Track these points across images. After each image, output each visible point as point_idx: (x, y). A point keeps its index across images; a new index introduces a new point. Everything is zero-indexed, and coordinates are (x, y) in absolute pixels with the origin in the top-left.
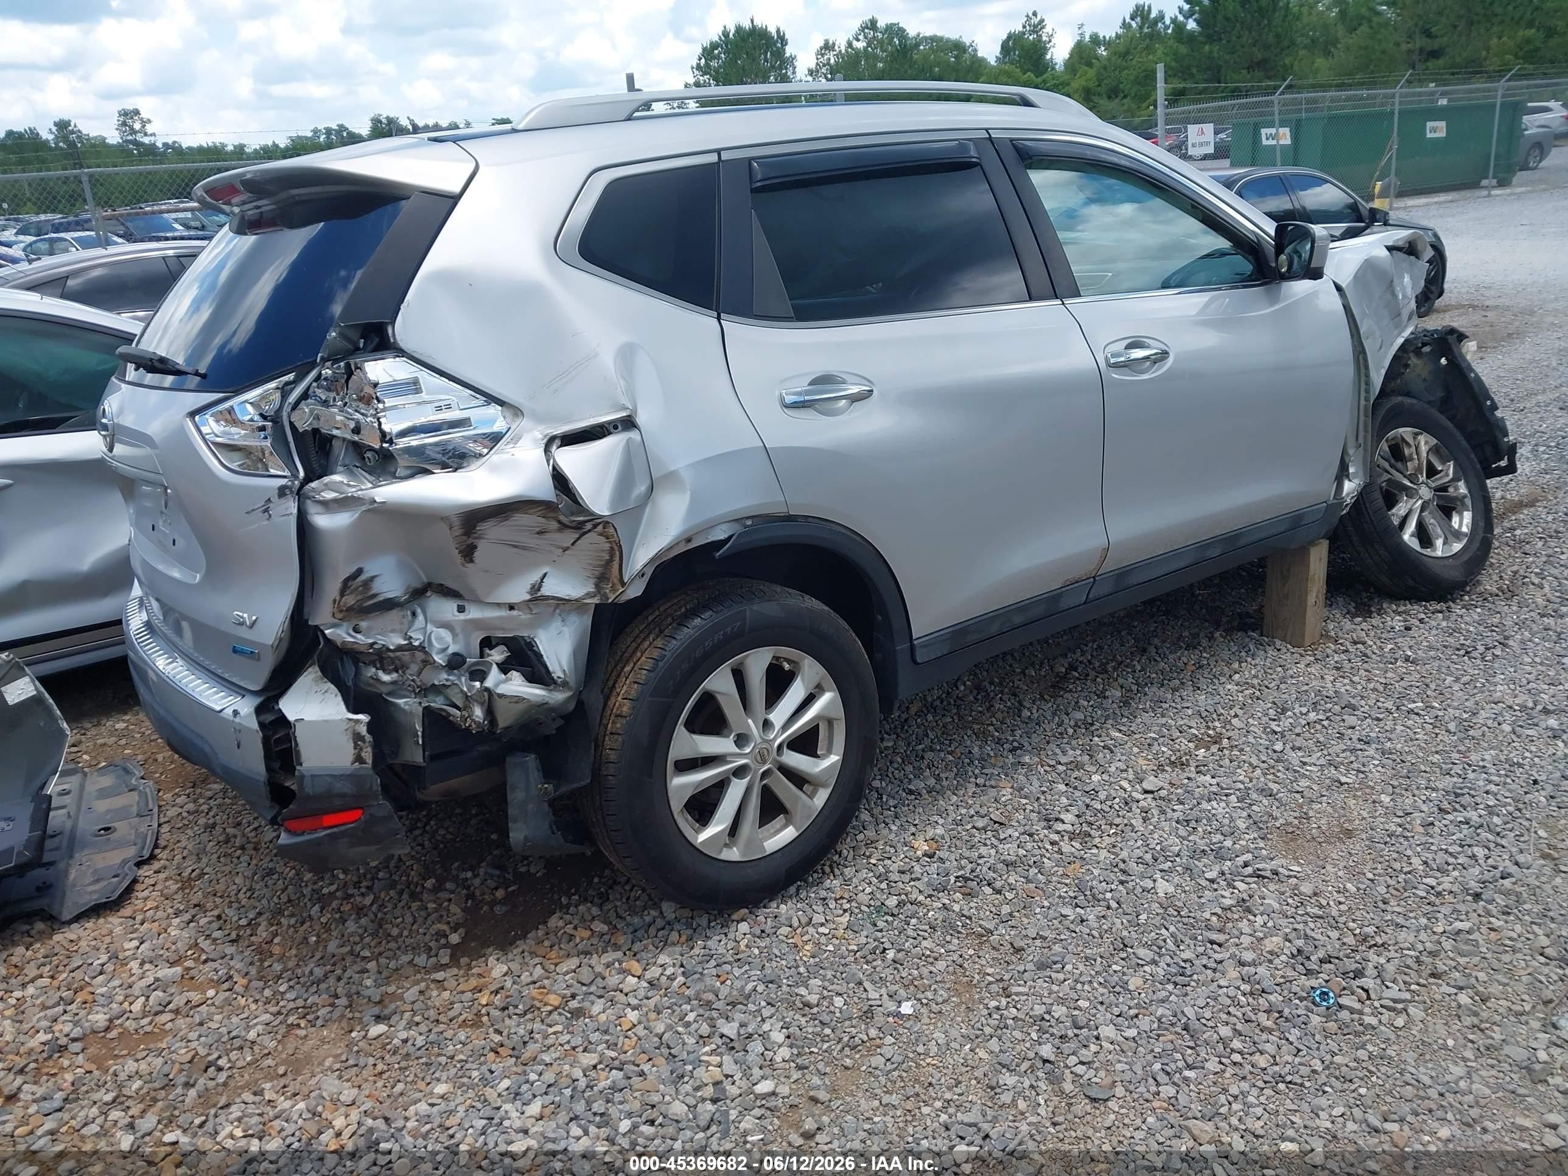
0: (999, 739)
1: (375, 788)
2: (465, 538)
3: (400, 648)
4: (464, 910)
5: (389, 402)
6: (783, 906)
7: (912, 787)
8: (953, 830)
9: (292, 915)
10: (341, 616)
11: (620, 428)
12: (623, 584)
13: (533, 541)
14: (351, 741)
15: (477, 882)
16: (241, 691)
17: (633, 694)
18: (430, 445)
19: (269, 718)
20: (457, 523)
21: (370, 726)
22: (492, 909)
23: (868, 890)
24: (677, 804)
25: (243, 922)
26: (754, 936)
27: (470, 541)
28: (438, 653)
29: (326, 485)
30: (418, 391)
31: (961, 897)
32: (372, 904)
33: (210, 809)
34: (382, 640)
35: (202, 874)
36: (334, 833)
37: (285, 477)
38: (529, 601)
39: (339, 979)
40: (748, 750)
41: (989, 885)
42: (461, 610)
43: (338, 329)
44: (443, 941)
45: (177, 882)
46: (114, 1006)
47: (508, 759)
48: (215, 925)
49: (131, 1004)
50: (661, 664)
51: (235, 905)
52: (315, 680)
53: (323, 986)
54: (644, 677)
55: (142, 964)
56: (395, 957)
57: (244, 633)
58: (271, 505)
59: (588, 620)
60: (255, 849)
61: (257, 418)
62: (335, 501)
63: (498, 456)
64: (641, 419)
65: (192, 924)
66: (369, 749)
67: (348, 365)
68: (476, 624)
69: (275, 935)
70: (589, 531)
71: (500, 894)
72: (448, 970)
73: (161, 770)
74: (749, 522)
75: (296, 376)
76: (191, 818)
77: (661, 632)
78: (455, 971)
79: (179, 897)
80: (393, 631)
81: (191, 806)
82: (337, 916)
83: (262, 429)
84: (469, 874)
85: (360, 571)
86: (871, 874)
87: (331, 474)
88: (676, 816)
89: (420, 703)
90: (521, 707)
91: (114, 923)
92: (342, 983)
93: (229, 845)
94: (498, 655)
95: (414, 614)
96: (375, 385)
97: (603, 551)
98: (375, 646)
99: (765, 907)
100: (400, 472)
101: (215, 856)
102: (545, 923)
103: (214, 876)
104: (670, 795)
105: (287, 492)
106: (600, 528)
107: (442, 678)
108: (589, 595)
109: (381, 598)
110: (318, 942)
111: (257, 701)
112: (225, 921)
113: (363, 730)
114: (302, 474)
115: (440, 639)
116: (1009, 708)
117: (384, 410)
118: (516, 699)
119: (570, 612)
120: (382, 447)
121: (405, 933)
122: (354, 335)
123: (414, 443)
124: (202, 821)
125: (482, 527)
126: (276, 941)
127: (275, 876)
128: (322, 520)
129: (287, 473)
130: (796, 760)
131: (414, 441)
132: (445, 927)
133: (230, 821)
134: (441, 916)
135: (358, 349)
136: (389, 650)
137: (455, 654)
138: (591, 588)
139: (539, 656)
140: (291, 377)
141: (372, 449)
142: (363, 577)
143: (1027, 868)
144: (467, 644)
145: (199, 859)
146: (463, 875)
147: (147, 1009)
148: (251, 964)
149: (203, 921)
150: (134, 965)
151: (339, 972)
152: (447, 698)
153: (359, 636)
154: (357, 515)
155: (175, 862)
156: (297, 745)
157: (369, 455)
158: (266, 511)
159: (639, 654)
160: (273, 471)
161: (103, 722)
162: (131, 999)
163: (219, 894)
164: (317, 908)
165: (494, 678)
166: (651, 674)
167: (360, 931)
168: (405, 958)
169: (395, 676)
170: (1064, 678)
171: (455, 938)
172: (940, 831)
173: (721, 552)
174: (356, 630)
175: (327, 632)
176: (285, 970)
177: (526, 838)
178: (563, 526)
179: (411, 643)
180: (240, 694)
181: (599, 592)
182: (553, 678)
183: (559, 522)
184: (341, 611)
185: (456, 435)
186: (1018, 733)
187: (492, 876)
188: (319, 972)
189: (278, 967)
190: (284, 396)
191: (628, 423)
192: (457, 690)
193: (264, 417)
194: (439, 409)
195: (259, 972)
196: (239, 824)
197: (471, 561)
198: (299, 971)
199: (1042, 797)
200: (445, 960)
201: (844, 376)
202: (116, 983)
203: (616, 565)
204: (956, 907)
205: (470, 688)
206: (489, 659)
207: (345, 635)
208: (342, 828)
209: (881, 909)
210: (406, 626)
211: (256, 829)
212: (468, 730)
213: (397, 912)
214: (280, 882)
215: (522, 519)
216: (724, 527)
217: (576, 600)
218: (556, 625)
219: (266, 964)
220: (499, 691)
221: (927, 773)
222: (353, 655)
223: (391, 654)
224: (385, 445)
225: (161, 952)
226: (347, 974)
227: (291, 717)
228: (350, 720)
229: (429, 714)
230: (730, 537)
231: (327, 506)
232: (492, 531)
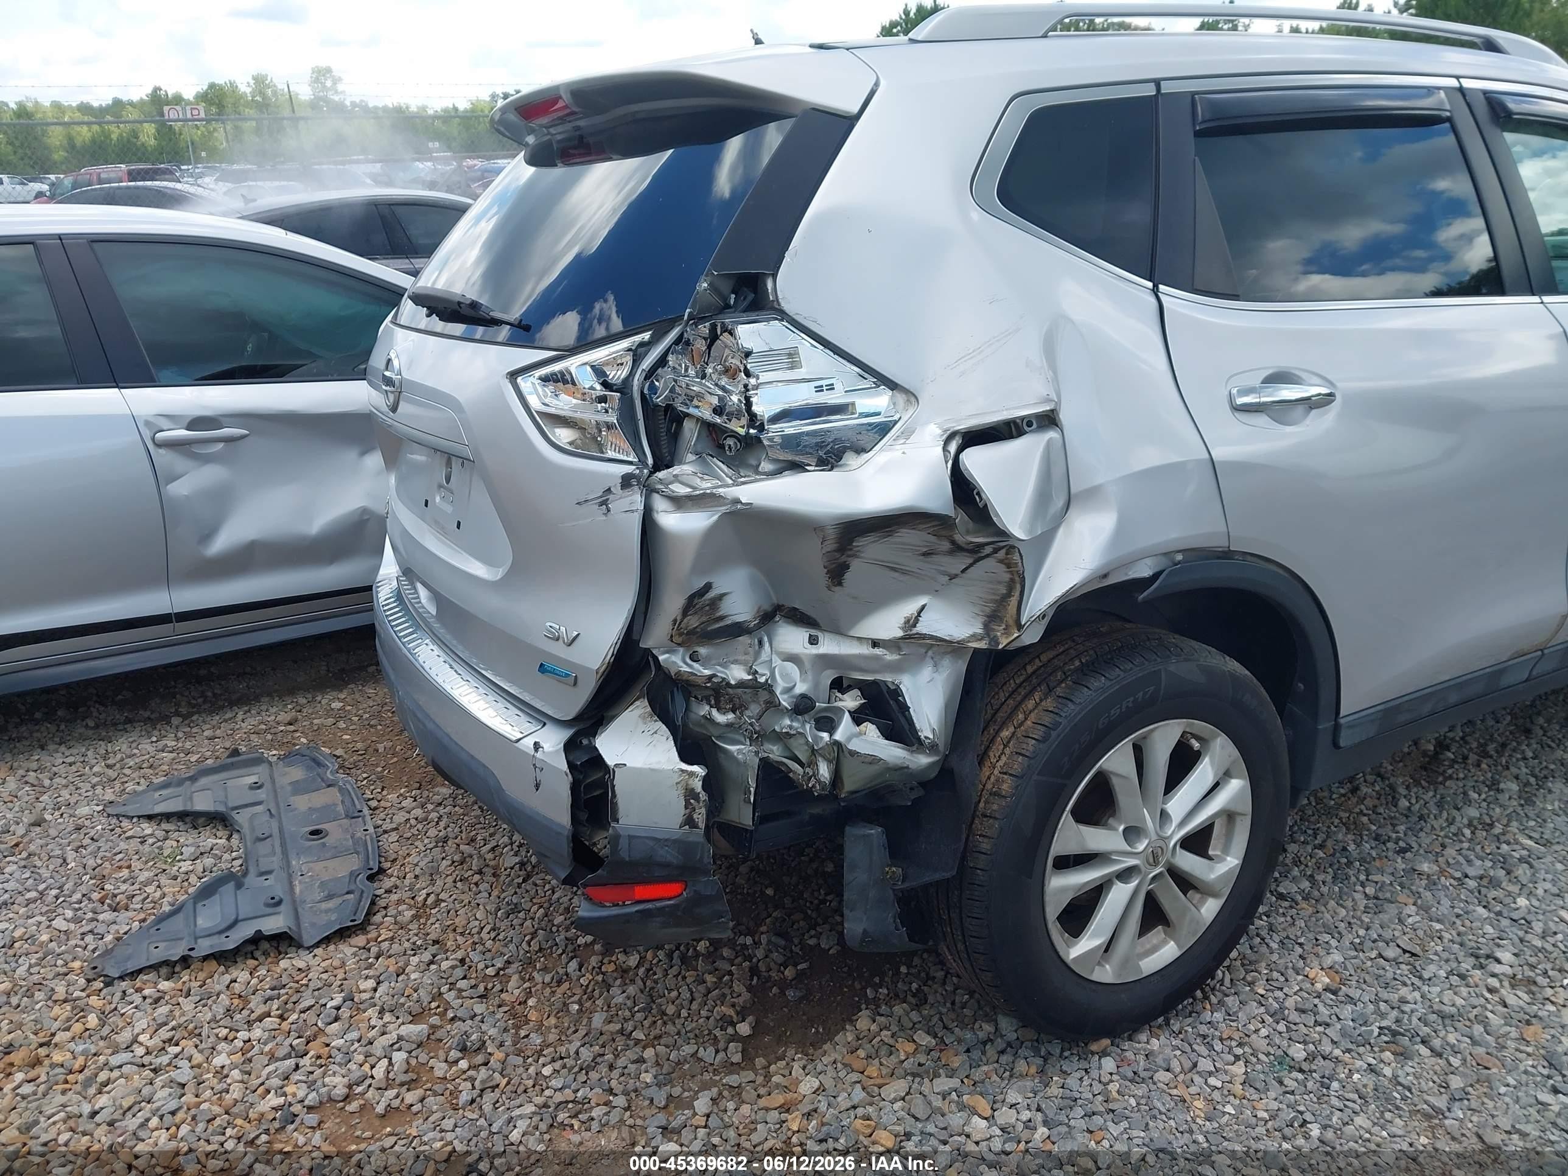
0: (1377, 835)
1: (706, 860)
2: (837, 555)
3: (741, 684)
4: (750, 988)
5: (764, 377)
6: (1154, 1041)
7: (1281, 890)
8: (1355, 958)
9: (545, 969)
10: (679, 640)
11: (1035, 426)
12: (1020, 627)
13: (914, 564)
14: (682, 799)
15: (760, 953)
16: (541, 718)
17: (1017, 768)
18: (808, 434)
19: (580, 759)
20: (831, 533)
21: (707, 782)
22: (782, 992)
23: (1264, 1032)
24: (1053, 911)
25: (490, 971)
26: (1124, 1078)
27: (843, 558)
28: (782, 693)
29: (676, 476)
30: (794, 365)
31: (1392, 1057)
32: (637, 967)
33: (440, 818)
34: (721, 673)
35: (438, 902)
36: (649, 910)
37: (631, 463)
38: (902, 638)
39: (611, 1067)
40: (1141, 847)
41: (1423, 1042)
42: (813, 641)
43: (709, 279)
44: (730, 1030)
45: (411, 907)
46: (352, 1066)
47: (848, 829)
48: (459, 972)
49: (372, 1067)
50: (1054, 734)
51: (479, 948)
52: (642, 717)
53: (594, 1075)
54: (1031, 748)
55: (382, 1012)
56: (675, 1046)
57: (559, 650)
58: (611, 497)
59: (962, 666)
60: (494, 875)
61: (598, 387)
62: (689, 497)
63: (882, 455)
64: (1064, 417)
65: (433, 967)
66: (703, 811)
67: (713, 328)
68: (826, 661)
69: (529, 994)
70: (987, 556)
71: (789, 973)
72: (743, 1073)
73: (383, 764)
74: (1179, 557)
75: (652, 336)
76: (420, 826)
77: (1050, 690)
78: (750, 1075)
79: (414, 926)
80: (735, 662)
81: (418, 812)
82: (600, 978)
83: (602, 399)
84: (749, 940)
85: (708, 587)
86: (1262, 1010)
87: (680, 463)
88: (1050, 925)
89: (757, 753)
90: (874, 769)
91: (346, 950)
92: (615, 1074)
93: (465, 866)
94: (851, 701)
95: (761, 643)
96: (748, 354)
97: (1000, 583)
98: (716, 680)
99: (1130, 1039)
100: (765, 466)
101: (450, 879)
102: (853, 1022)
103: (451, 906)
104: (1047, 898)
105: (634, 482)
106: (1001, 554)
107: (785, 723)
108: (974, 637)
109: (728, 622)
110: (580, 1011)
111: (564, 735)
112: (470, 967)
113: (698, 785)
114: (650, 461)
115: (785, 676)
116: (1377, 792)
117: (756, 387)
118: (869, 759)
119: (946, 653)
120: (748, 433)
121: (684, 1013)
122: (725, 287)
123: (790, 431)
124: (432, 832)
125: (859, 542)
126: (531, 1002)
127: (522, 915)
128: (669, 519)
129: (632, 458)
130: (1188, 862)
131: (790, 428)
132: (731, 1012)
133: (464, 835)
134: (724, 995)
135: (727, 306)
136: (728, 685)
137: (803, 696)
138: (978, 628)
139: (904, 708)
140: (646, 336)
141: (734, 435)
142: (711, 594)
143: (1468, 1023)
144: (816, 685)
145: (433, 882)
146: (741, 940)
147: (391, 1075)
148: (506, 1030)
149: (445, 965)
150: (372, 1012)
151: (609, 1057)
152: (787, 748)
153: (695, 665)
154: (715, 517)
155: (407, 882)
156: (614, 795)
157: (730, 442)
158: (604, 503)
159: (1021, 716)
160: (611, 454)
161: (319, 698)
162: (372, 1060)
163: (459, 930)
164: (573, 965)
165: (845, 729)
166: (1041, 746)
167: (629, 1003)
168: (688, 1049)
169: (731, 716)
170: (1435, 757)
171: (744, 1029)
172: (1337, 957)
173: (1145, 594)
174: (694, 658)
175: (661, 658)
176: (546, 1045)
177: (865, 931)
178: (957, 549)
179: (756, 679)
180: (540, 721)
181: (989, 636)
182: (919, 738)
183: (953, 542)
184: (681, 635)
185: (837, 422)
186: (1402, 828)
187: (776, 946)
188: (586, 1054)
189: (536, 1039)
190: (637, 360)
191: (1049, 420)
192: (802, 741)
193: (606, 385)
194: (819, 389)
195: (515, 1044)
196: (473, 840)
197: (840, 584)
198: (562, 1050)
199: (1458, 922)
200: (737, 1058)
201: (1304, 375)
202: (354, 1035)
203: (1014, 601)
204: (1388, 1071)
205: (817, 739)
206: (840, 704)
207: (681, 664)
208: (659, 904)
209: (1284, 1060)
210: (750, 658)
211: (493, 849)
212: (810, 791)
213: (670, 981)
214: (528, 923)
215: (908, 536)
216: (1149, 561)
217: (958, 642)
218: (926, 672)
219: (523, 1033)
220: (852, 746)
221: (1296, 872)
222: (686, 687)
223: (730, 691)
224: (752, 431)
225: (402, 1000)
226: (621, 1062)
227: (610, 760)
228: (683, 771)
229: (767, 767)
230: (1156, 576)
231: (679, 503)
232: (871, 548)
